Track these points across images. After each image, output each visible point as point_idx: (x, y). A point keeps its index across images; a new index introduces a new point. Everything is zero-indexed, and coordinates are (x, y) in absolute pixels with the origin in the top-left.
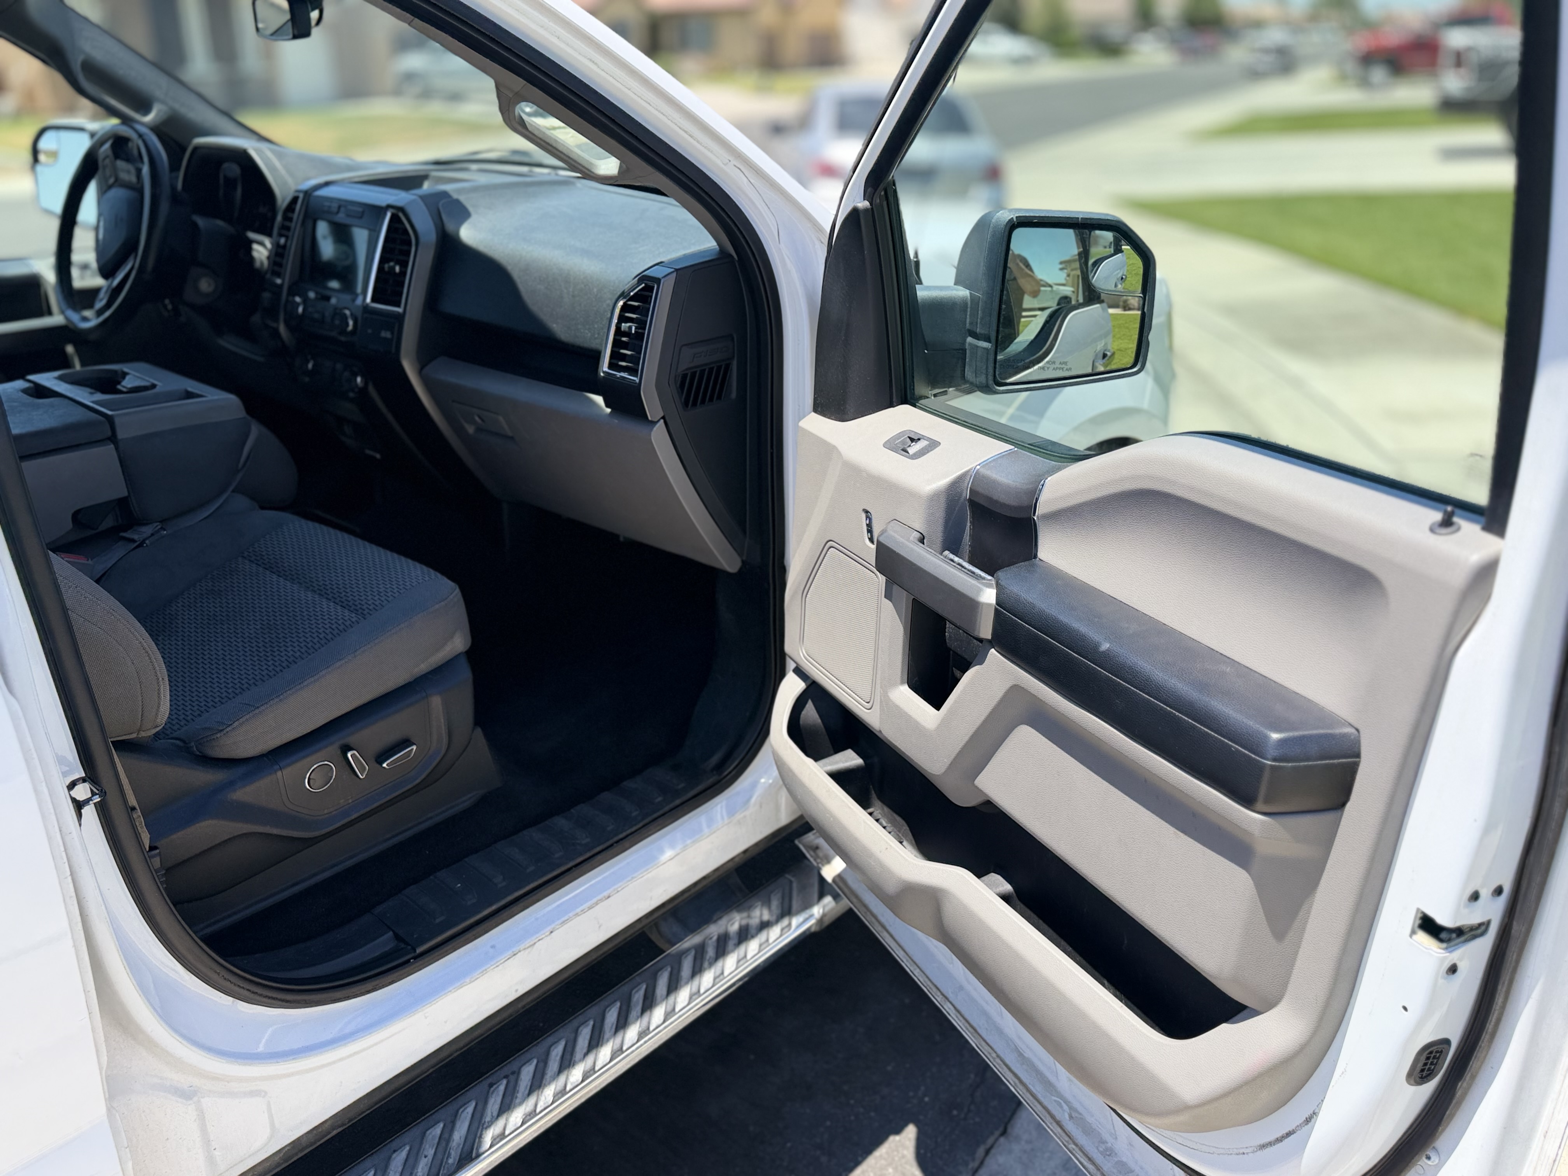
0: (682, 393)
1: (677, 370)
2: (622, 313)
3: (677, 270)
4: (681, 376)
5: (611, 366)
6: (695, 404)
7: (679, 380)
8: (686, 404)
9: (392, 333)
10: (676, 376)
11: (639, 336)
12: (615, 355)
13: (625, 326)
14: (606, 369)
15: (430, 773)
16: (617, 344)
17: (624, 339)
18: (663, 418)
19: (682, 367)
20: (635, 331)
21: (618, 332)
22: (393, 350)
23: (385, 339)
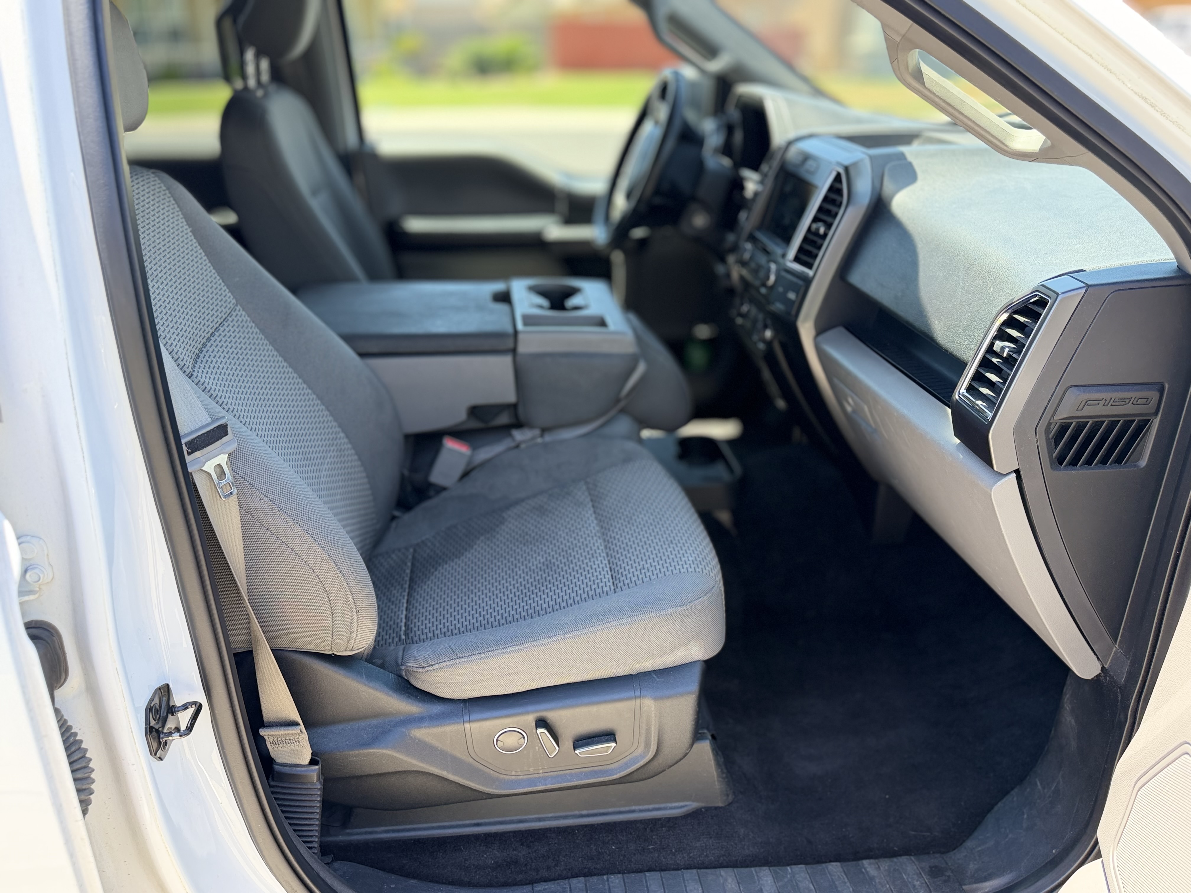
0: (1056, 445)
1: (1053, 416)
2: (1003, 328)
3: (1088, 286)
4: (1058, 424)
5: (971, 389)
6: (1074, 463)
7: (1054, 430)
8: (1060, 460)
9: (797, 297)
10: (1050, 424)
11: (1010, 361)
12: (978, 377)
13: (998, 345)
14: (963, 390)
15: (633, 772)
16: (985, 363)
17: (995, 360)
18: (1017, 472)
19: (1063, 414)
20: (1008, 354)
21: (990, 350)
22: (793, 312)
23: (790, 300)
